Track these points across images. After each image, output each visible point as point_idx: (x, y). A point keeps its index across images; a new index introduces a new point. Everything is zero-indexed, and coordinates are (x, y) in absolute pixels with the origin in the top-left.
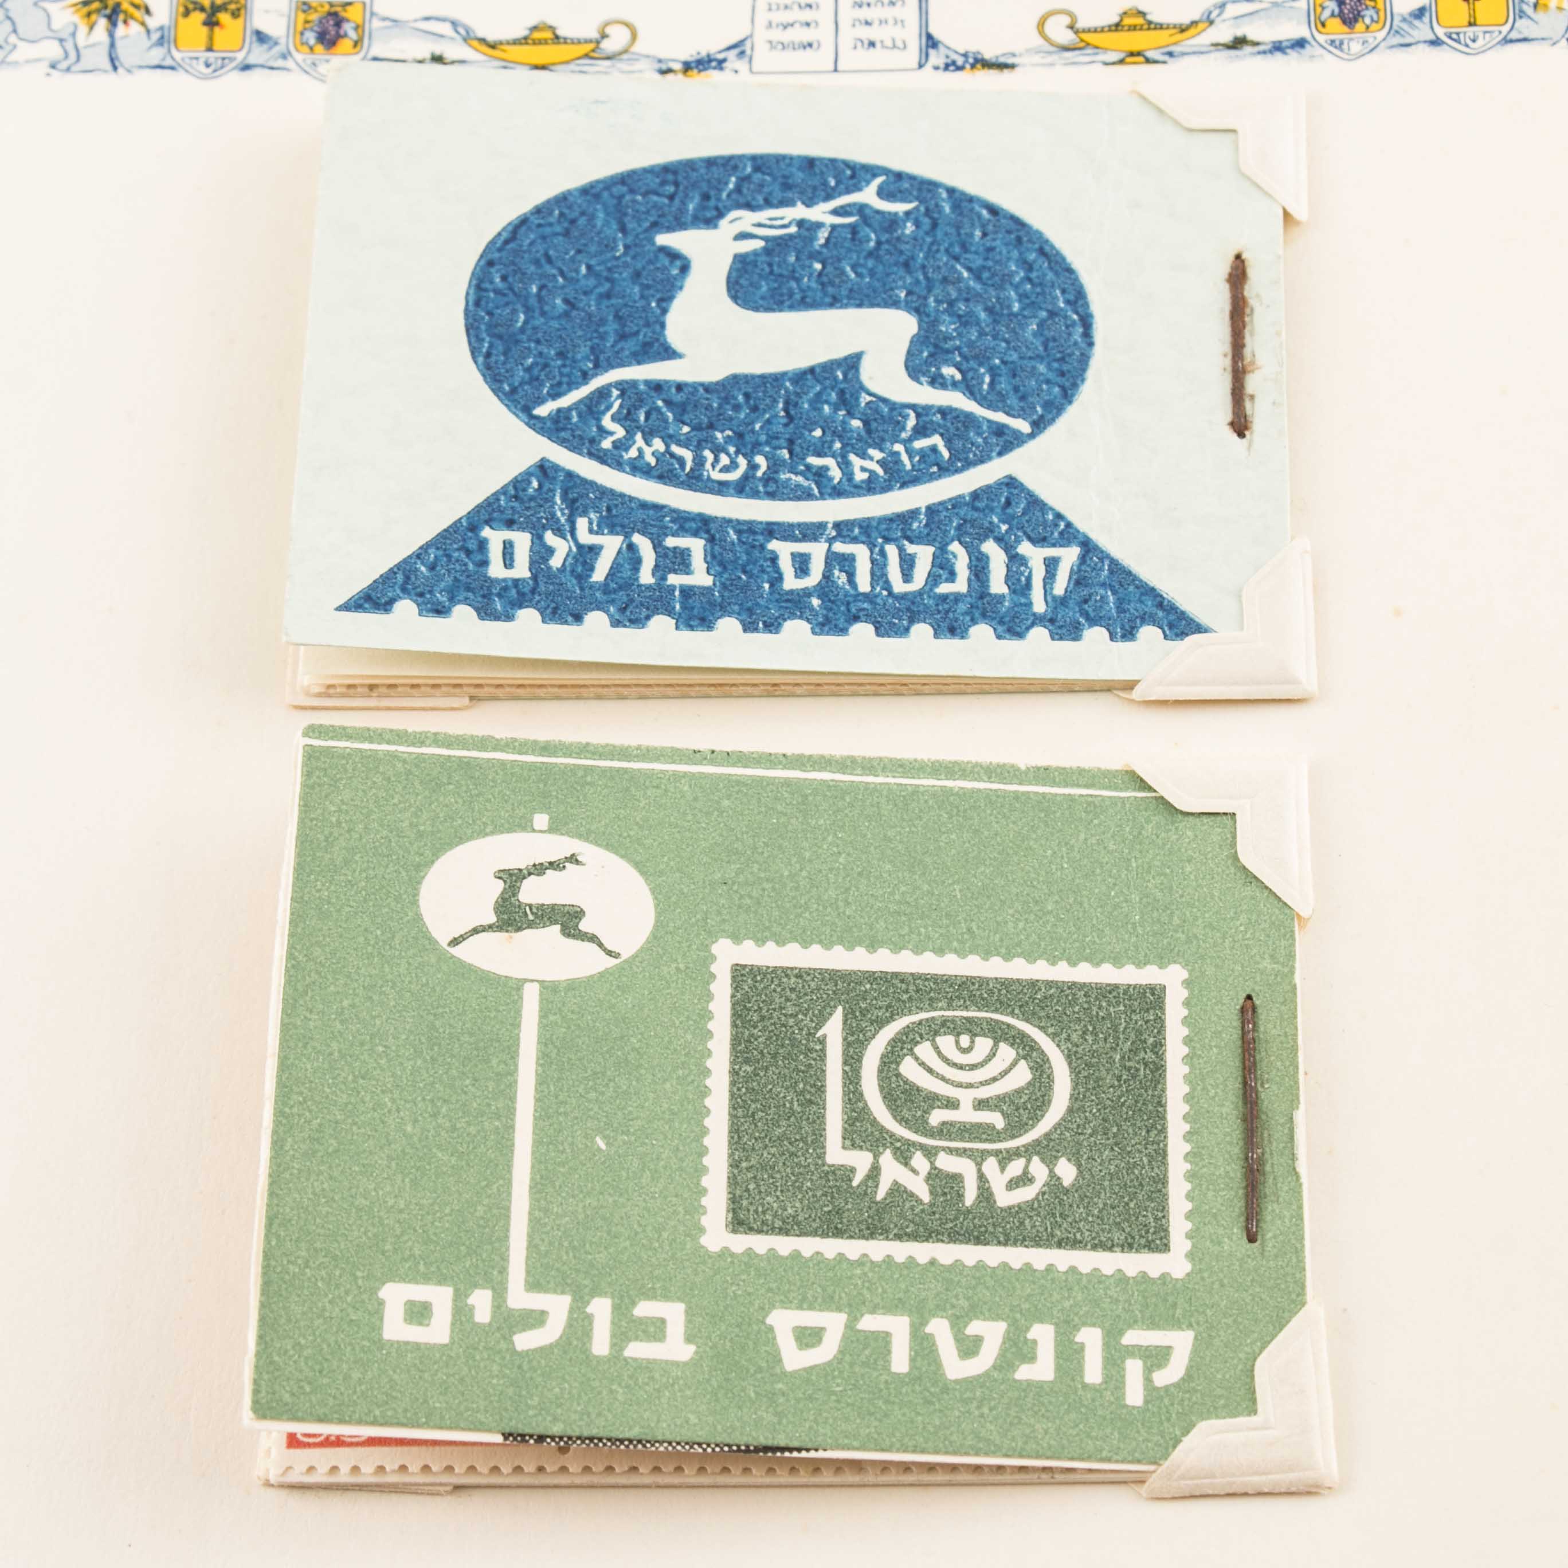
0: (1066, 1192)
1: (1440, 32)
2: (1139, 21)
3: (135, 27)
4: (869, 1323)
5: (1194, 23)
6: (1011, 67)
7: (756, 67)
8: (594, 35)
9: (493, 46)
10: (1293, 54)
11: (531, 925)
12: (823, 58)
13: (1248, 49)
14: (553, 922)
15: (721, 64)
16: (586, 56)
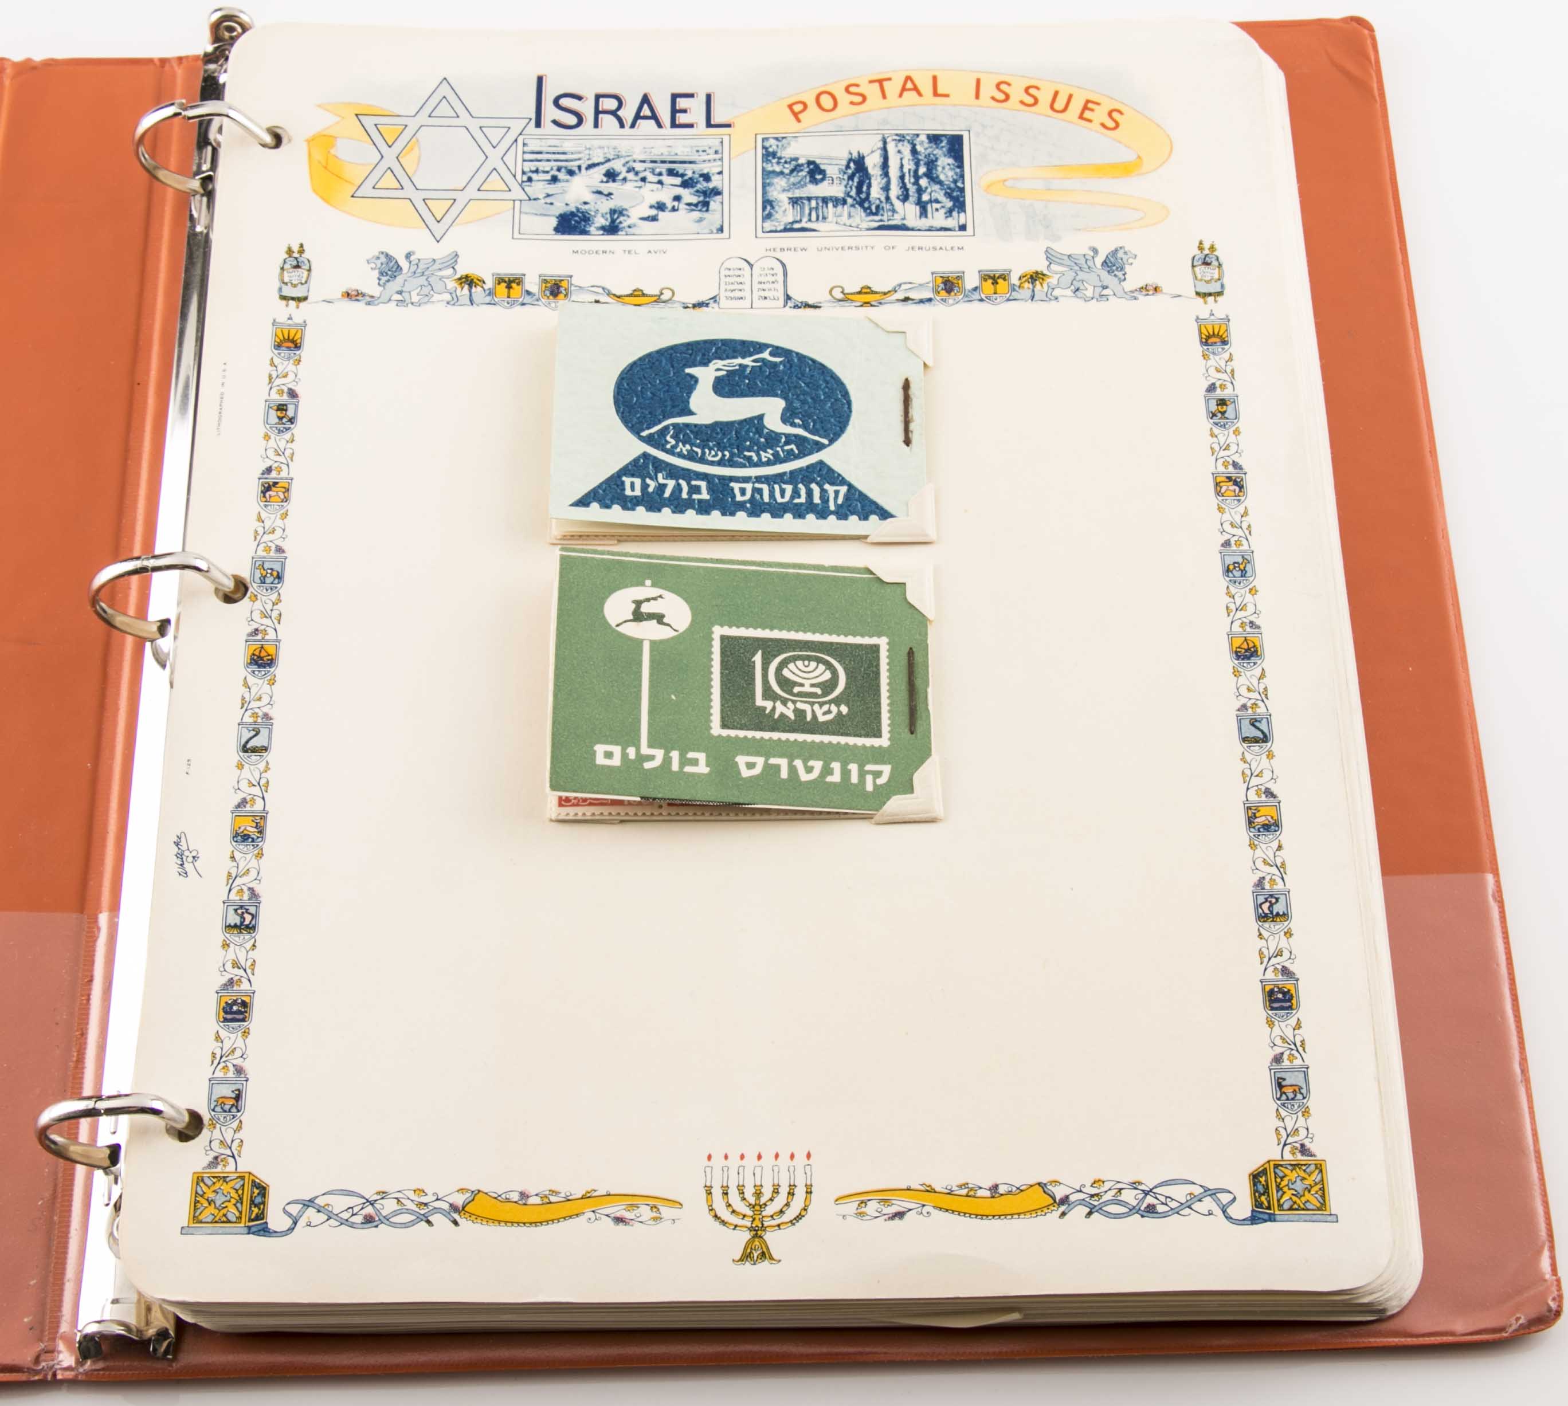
0: (844, 716)
1: (983, 296)
2: (868, 290)
3: (479, 289)
4: (773, 761)
5: (889, 292)
6: (819, 307)
7: (721, 306)
8: (658, 293)
9: (619, 297)
10: (927, 304)
11: (646, 620)
12: (747, 303)
13: (910, 302)
14: (653, 619)
15: (707, 305)
16: (655, 301)
